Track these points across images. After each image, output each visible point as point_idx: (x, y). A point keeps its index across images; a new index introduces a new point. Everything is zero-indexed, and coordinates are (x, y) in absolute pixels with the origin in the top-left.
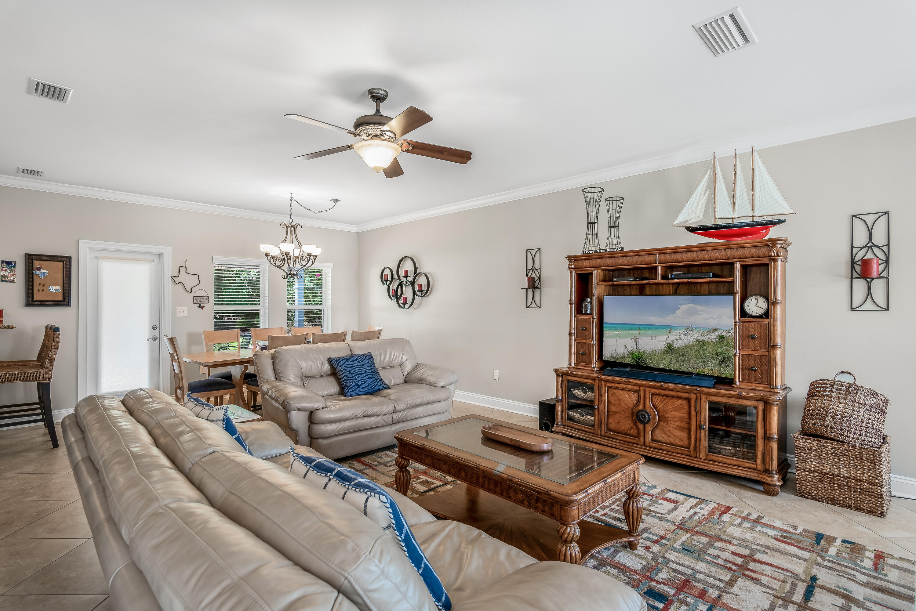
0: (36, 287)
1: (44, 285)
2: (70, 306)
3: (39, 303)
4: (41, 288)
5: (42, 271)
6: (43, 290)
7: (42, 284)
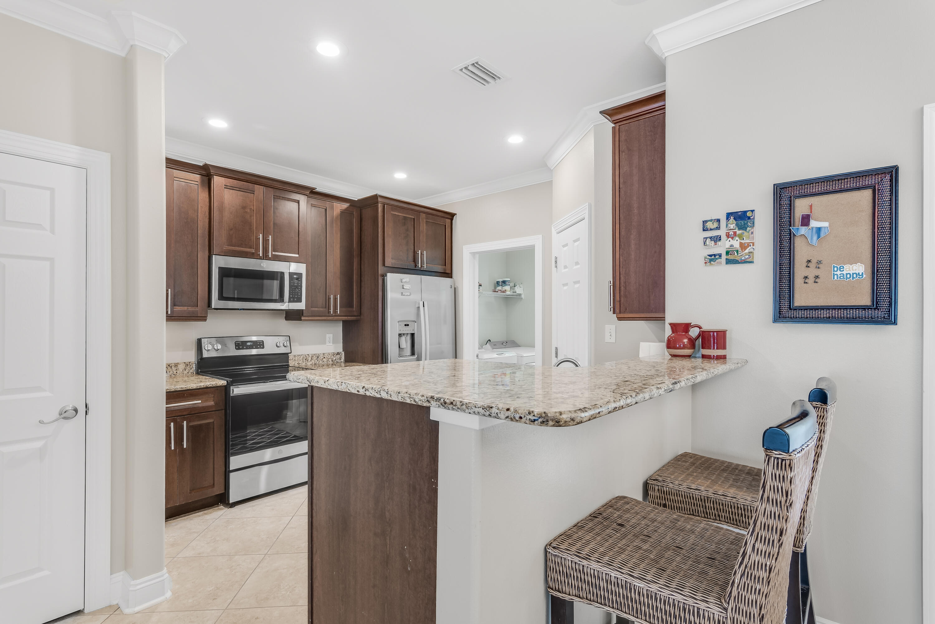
0: (800, 271)
1: (819, 262)
2: (895, 323)
3: (806, 313)
4: (812, 272)
5: (814, 224)
6: (817, 277)
7: (814, 261)
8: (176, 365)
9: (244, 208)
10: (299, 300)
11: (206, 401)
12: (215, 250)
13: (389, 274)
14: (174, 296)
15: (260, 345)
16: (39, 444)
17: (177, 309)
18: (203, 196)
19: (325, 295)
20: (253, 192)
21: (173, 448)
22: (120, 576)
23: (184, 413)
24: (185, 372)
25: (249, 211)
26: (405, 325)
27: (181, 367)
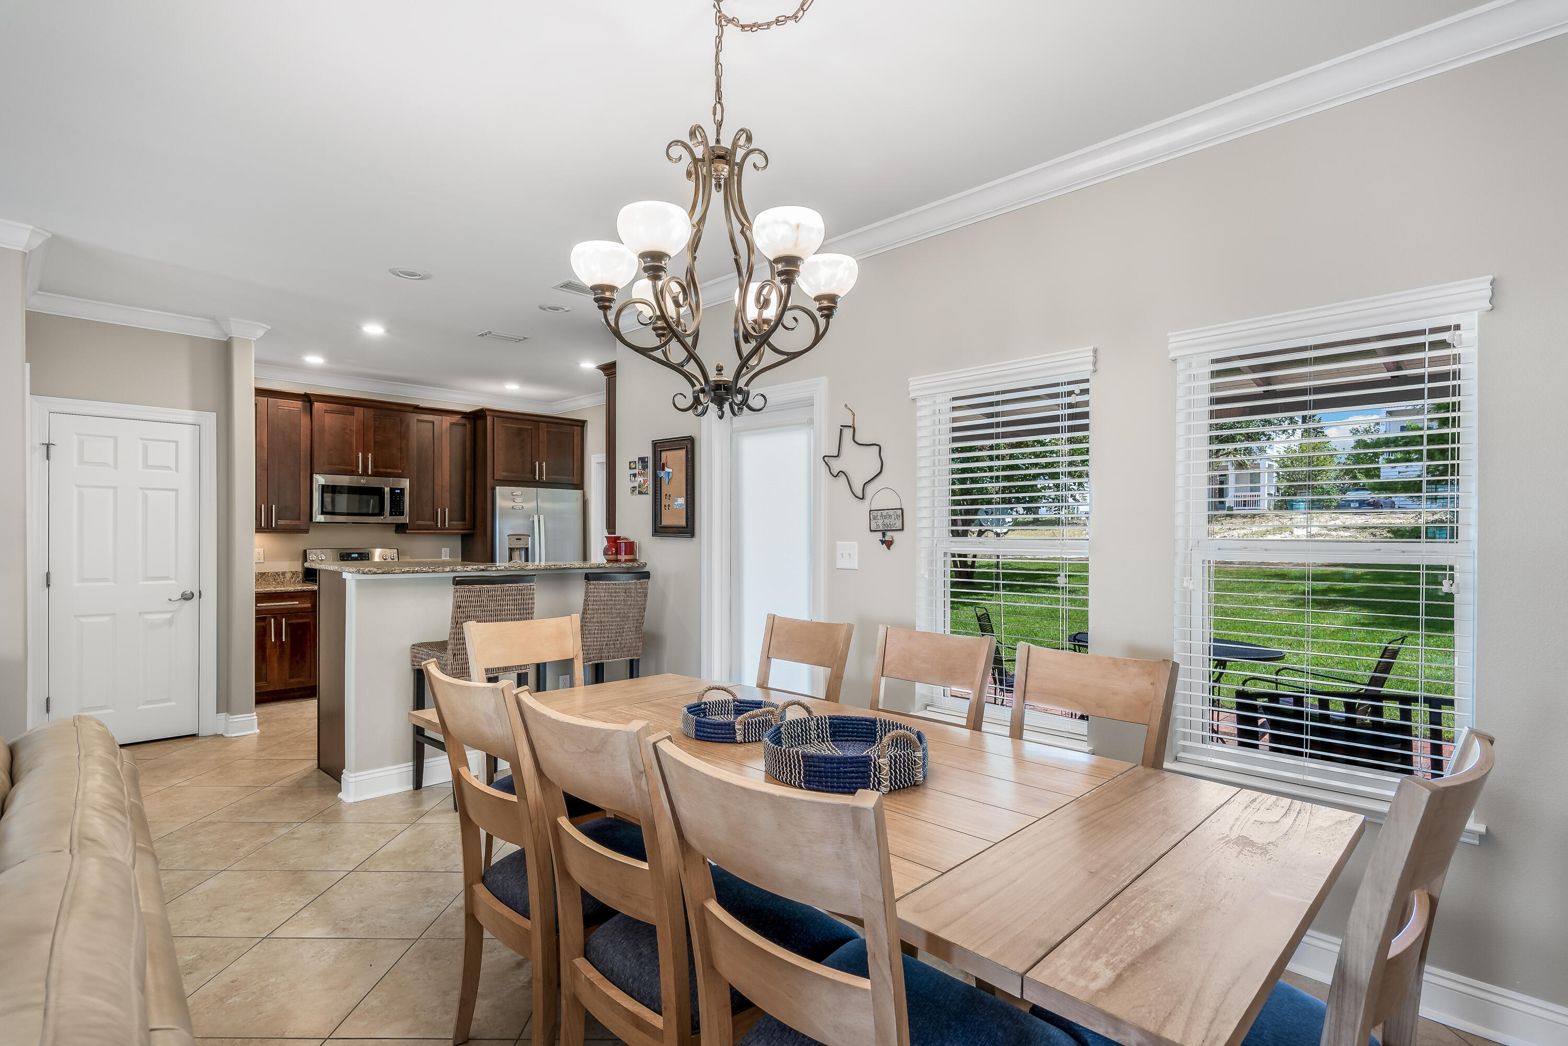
0: (663, 502)
2: (693, 536)
3: (665, 531)
4: (667, 502)
5: (666, 470)
6: (669, 506)
7: (668, 495)
8: (284, 573)
9: (344, 429)
10: (402, 514)
11: (303, 603)
12: (316, 469)
13: (497, 488)
14: (279, 510)
15: (365, 557)
16: (168, 616)
17: (281, 522)
18: (305, 420)
19: (432, 509)
20: (353, 414)
21: (273, 641)
22: (223, 715)
23: (283, 612)
24: (292, 580)
25: (349, 431)
26: (517, 539)
27: (288, 576)
